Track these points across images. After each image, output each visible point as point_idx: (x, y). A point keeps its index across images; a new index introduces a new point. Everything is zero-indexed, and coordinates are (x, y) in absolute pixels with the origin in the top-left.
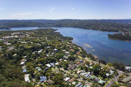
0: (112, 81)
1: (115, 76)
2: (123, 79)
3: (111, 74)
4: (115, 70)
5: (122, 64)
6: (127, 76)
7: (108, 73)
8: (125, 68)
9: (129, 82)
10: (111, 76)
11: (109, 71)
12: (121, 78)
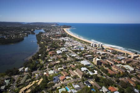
0: (10, 91)
1: (12, 84)
2: (20, 82)
3: (7, 85)
4: (10, 78)
5: (14, 69)
6: (23, 77)
7: (3, 85)
8: (19, 71)
9: (26, 81)
10: (7, 86)
11: (3, 83)
12: (19, 82)
